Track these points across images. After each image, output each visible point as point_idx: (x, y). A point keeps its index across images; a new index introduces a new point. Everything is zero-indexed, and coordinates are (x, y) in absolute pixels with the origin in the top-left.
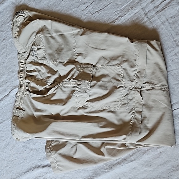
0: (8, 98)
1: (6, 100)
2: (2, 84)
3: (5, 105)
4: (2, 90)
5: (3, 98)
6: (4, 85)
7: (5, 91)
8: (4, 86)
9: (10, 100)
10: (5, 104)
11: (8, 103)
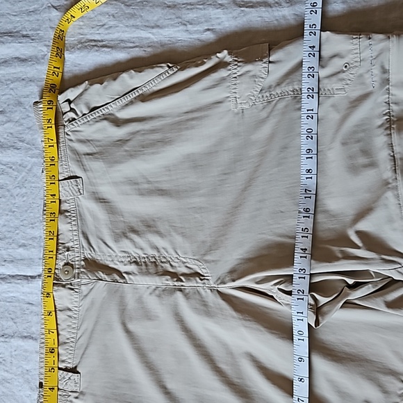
0: (27, 285)
1: (18, 285)
2: (30, 242)
3: (9, 297)
4: (21, 255)
5: (13, 276)
6: (34, 247)
7: (29, 266)
8: (33, 250)
9: (31, 293)
10: (12, 295)
11: (22, 297)
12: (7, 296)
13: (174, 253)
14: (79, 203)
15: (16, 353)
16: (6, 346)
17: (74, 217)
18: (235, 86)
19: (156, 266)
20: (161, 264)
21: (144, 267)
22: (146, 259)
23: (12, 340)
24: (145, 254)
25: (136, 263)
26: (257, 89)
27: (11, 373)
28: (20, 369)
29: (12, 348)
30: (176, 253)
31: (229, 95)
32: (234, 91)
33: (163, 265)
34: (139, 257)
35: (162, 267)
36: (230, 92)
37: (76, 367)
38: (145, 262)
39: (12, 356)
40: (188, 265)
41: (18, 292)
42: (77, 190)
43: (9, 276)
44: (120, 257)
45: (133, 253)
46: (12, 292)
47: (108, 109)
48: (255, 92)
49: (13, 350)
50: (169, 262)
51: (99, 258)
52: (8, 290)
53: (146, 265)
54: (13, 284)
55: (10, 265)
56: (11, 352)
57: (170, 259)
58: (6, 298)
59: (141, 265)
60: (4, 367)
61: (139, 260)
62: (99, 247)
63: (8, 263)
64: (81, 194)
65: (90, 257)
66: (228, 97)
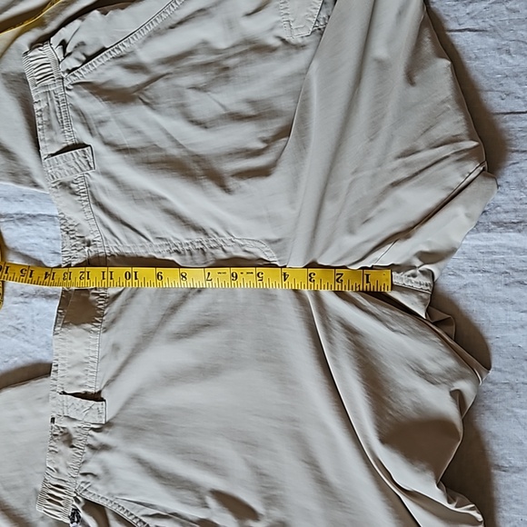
1: (41, 228)
3: (29, 244)
10: (32, 241)
11: (46, 244)
12: (25, 242)
13: (225, 234)
14: (91, 181)
15: (39, 317)
16: (26, 308)
17: (85, 201)
18: (285, 5)
19: (204, 253)
20: (210, 250)
21: (188, 257)
22: (190, 246)
23: (34, 300)
24: (188, 239)
25: (178, 252)
26: (316, 6)
27: (33, 344)
28: (44, 339)
29: (33, 311)
30: (229, 234)
31: (279, 18)
32: (284, 12)
33: (213, 251)
34: (181, 244)
35: (212, 254)
36: (280, 15)
37: (100, 392)
38: (189, 250)
39: (33, 322)
40: (247, 249)
41: (41, 237)
42: (86, 163)
43: (29, 215)
44: (156, 246)
45: (172, 239)
46: (33, 237)
47: (119, 49)
48: (313, 11)
49: (35, 314)
50: (221, 246)
51: (128, 251)
52: (27, 234)
53: (191, 254)
54: (35, 227)
55: (31, 202)
56: (32, 316)
57: (222, 243)
58: (24, 244)
59: (185, 254)
60: (23, 336)
61: (180, 248)
62: (126, 237)
63: (28, 198)
64: (91, 168)
65: (117, 251)
66: (279, 21)
